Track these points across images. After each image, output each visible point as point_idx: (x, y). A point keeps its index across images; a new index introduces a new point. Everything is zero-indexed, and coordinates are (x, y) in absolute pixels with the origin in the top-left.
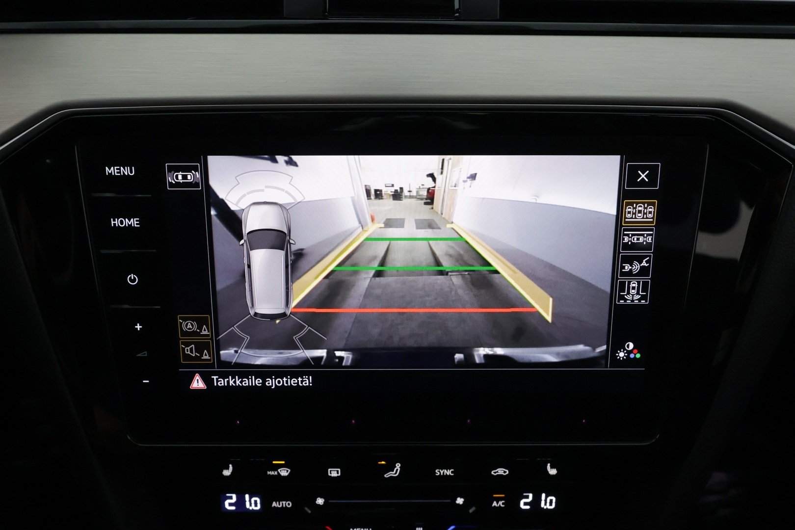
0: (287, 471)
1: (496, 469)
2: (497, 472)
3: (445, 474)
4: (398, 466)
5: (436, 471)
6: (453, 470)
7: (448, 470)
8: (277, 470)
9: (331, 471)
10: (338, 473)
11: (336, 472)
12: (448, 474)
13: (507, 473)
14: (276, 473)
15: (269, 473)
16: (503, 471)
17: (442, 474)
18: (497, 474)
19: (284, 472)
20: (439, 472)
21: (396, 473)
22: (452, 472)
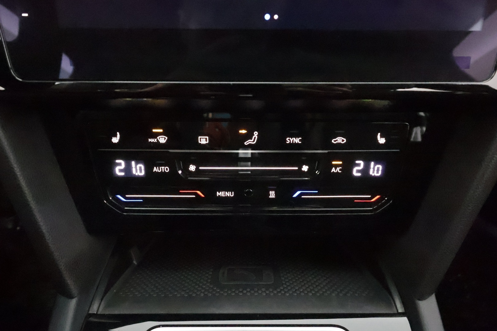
0: (165, 138)
1: (336, 138)
2: (337, 140)
3: (294, 142)
4: (256, 134)
5: (287, 140)
6: (301, 138)
7: (297, 138)
8: (156, 137)
9: (200, 138)
10: (206, 141)
11: (205, 139)
12: (297, 142)
13: (345, 141)
14: (156, 140)
15: (150, 140)
16: (341, 140)
17: (291, 142)
18: (336, 142)
19: (162, 140)
20: (289, 140)
21: (254, 141)
22: (300, 140)
